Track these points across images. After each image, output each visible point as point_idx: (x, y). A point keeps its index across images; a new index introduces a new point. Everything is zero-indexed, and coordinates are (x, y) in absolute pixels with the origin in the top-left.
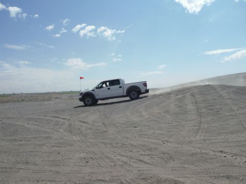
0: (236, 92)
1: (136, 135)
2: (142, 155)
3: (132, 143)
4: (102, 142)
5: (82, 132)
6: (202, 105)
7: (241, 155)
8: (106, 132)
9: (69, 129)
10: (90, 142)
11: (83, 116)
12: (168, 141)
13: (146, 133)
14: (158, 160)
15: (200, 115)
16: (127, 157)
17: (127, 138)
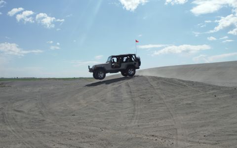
0: (164, 83)
1: (74, 123)
2: (81, 142)
3: (71, 131)
4: (40, 132)
5: (16, 122)
6: (135, 94)
7: (169, 138)
8: (43, 121)
9: (2, 119)
10: (27, 132)
11: (18, 104)
12: (105, 128)
13: (85, 121)
14: (97, 146)
15: (134, 103)
16: (66, 145)
17: (66, 126)
